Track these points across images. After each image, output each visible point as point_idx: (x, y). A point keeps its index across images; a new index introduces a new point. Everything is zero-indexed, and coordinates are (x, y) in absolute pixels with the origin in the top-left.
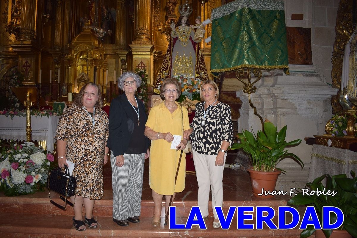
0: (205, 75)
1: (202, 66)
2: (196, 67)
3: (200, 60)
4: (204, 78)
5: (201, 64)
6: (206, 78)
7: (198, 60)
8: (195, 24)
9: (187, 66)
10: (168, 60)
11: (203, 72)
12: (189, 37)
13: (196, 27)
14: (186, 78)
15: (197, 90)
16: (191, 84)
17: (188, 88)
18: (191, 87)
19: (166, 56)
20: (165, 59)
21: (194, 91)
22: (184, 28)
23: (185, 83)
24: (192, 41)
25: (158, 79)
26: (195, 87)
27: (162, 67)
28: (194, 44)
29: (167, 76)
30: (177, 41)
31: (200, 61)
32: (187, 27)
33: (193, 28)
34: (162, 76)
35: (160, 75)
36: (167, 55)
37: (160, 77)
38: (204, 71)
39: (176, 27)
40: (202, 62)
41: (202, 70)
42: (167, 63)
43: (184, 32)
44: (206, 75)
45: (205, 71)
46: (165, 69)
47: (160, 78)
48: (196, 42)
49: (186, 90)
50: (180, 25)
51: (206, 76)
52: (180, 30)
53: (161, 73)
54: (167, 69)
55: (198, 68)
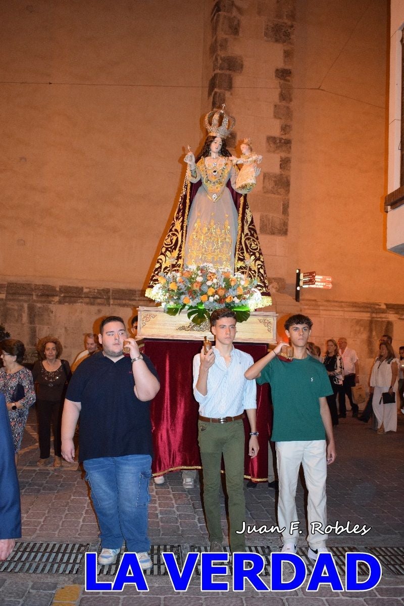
0: (258, 262)
1: (251, 245)
2: (238, 246)
3: (246, 231)
4: (254, 271)
5: (249, 239)
6: (259, 269)
7: (243, 231)
8: (239, 154)
9: (218, 243)
10: (179, 228)
11: (253, 257)
12: (225, 181)
13: (240, 161)
14: (214, 271)
15: (236, 298)
16: (223, 286)
17: (216, 293)
18: (221, 292)
19: (175, 220)
20: (173, 227)
21: (228, 300)
22: (214, 162)
23: (209, 283)
24: (232, 191)
25: (156, 270)
26: (231, 293)
27: (166, 244)
28: (236, 196)
29: (175, 263)
30: (200, 189)
31: (247, 234)
32: (223, 160)
33: (234, 162)
34: (164, 263)
35: (160, 261)
36: (177, 218)
37: (161, 264)
38: (254, 254)
39: (197, 161)
40: (252, 235)
41: (251, 252)
42: (177, 236)
43: (215, 172)
44: (260, 263)
45: (257, 255)
46: (171, 248)
47: (160, 267)
48: (240, 192)
49: (211, 299)
50: (207, 156)
51: (259, 265)
52: (207, 166)
53: (162, 257)
54: (175, 249)
55: (242, 249)
